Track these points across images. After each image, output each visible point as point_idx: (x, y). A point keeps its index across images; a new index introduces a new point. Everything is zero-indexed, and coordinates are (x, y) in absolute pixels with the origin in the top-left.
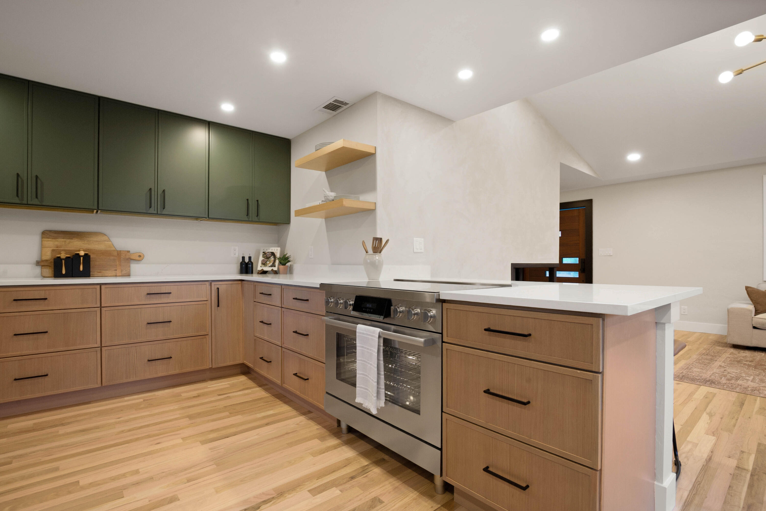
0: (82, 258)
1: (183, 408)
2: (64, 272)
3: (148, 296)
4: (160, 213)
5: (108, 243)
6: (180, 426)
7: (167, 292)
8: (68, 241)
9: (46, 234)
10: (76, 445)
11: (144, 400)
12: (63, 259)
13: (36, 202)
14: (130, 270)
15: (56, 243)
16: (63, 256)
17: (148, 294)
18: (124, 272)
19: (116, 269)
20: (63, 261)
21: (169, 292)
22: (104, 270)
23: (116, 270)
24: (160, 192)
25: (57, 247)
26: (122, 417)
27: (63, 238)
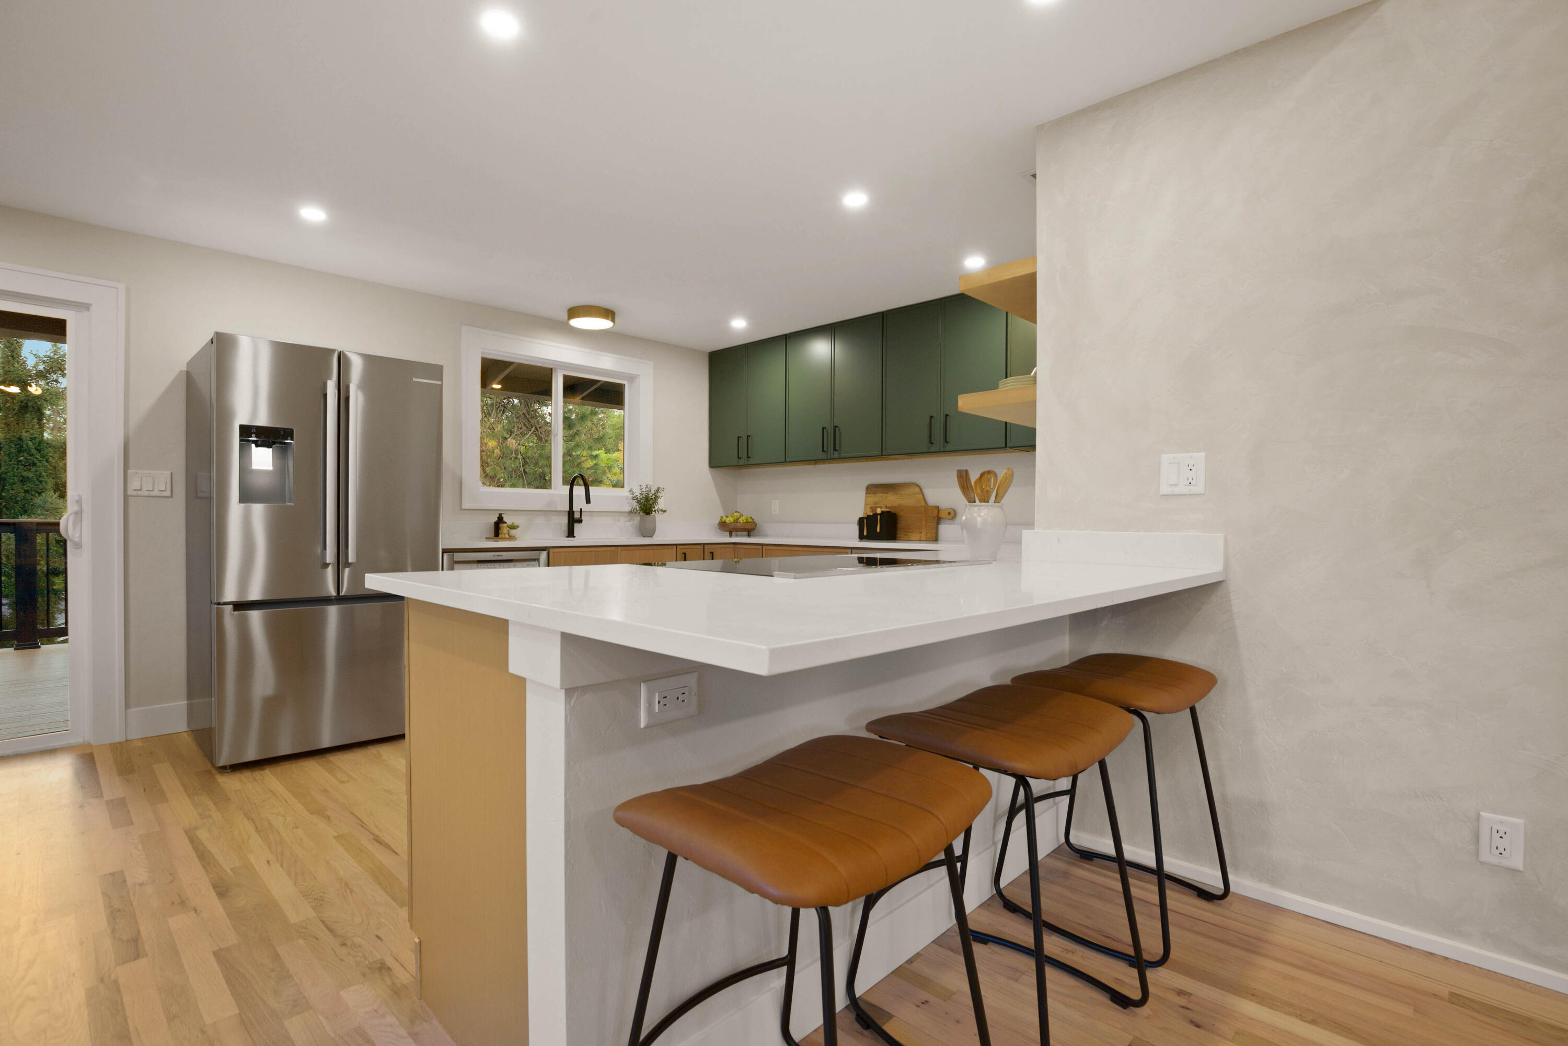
0: (879, 517)
2: (865, 533)
5: (919, 496)
8: (884, 495)
9: (872, 489)
12: (868, 518)
14: (938, 534)
15: (875, 499)
16: (870, 514)
18: (929, 535)
19: (921, 531)
20: (865, 521)
22: (910, 532)
23: (921, 533)
24: (943, 418)
27: (881, 493)
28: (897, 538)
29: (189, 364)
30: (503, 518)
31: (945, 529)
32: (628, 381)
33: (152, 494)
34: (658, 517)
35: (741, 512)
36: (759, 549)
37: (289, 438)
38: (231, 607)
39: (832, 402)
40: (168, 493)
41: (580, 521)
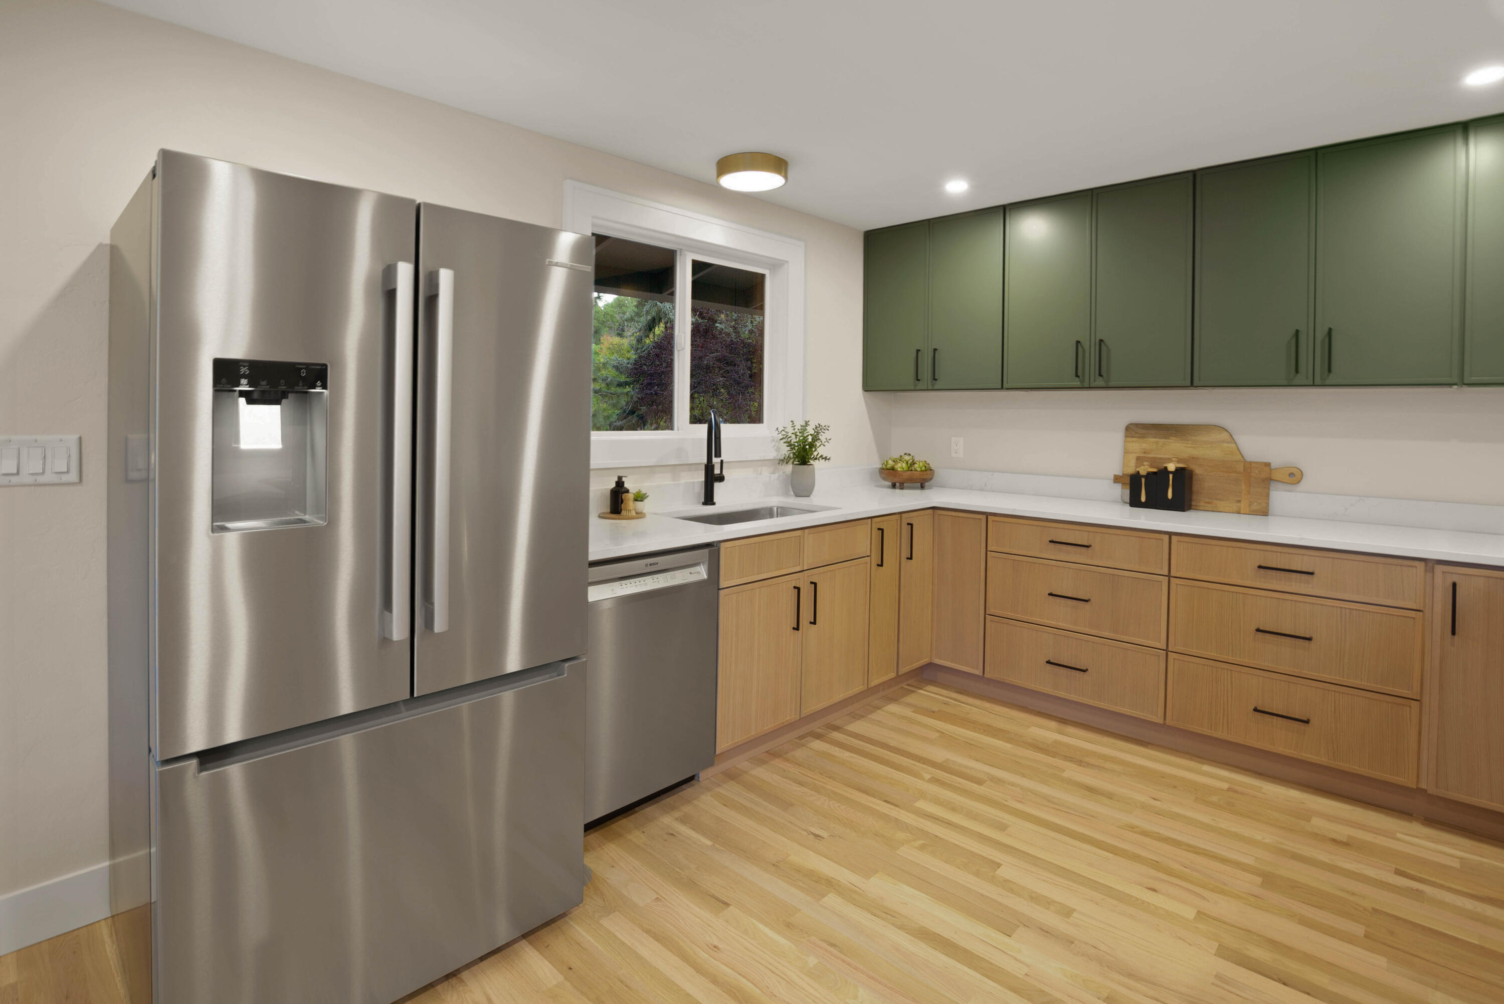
0: (1171, 476)
1: (1282, 852)
2: (1143, 499)
3: (1262, 571)
4: (1319, 383)
5: (1229, 445)
6: (1225, 884)
7: (1304, 570)
8: (1162, 441)
9: (1134, 430)
10: (1057, 807)
11: (1229, 789)
12: (1143, 476)
13: (1100, 382)
14: (1268, 504)
15: (1144, 446)
16: (1143, 470)
17: (1260, 567)
18: (1255, 506)
19: (1239, 499)
20: (1143, 480)
21: (1311, 571)
22: (1217, 499)
23: (1239, 501)
24: (1321, 334)
25: (1145, 453)
26: (1160, 801)
27: (1155, 437)
28: (1193, 507)
29: (115, 230)
30: (623, 482)
31: (1280, 497)
32: (770, 269)
33: (41, 479)
34: (817, 464)
35: (912, 455)
36: (981, 519)
37: (319, 383)
38: (194, 762)
39: (1093, 304)
40: (73, 477)
41: (721, 478)
